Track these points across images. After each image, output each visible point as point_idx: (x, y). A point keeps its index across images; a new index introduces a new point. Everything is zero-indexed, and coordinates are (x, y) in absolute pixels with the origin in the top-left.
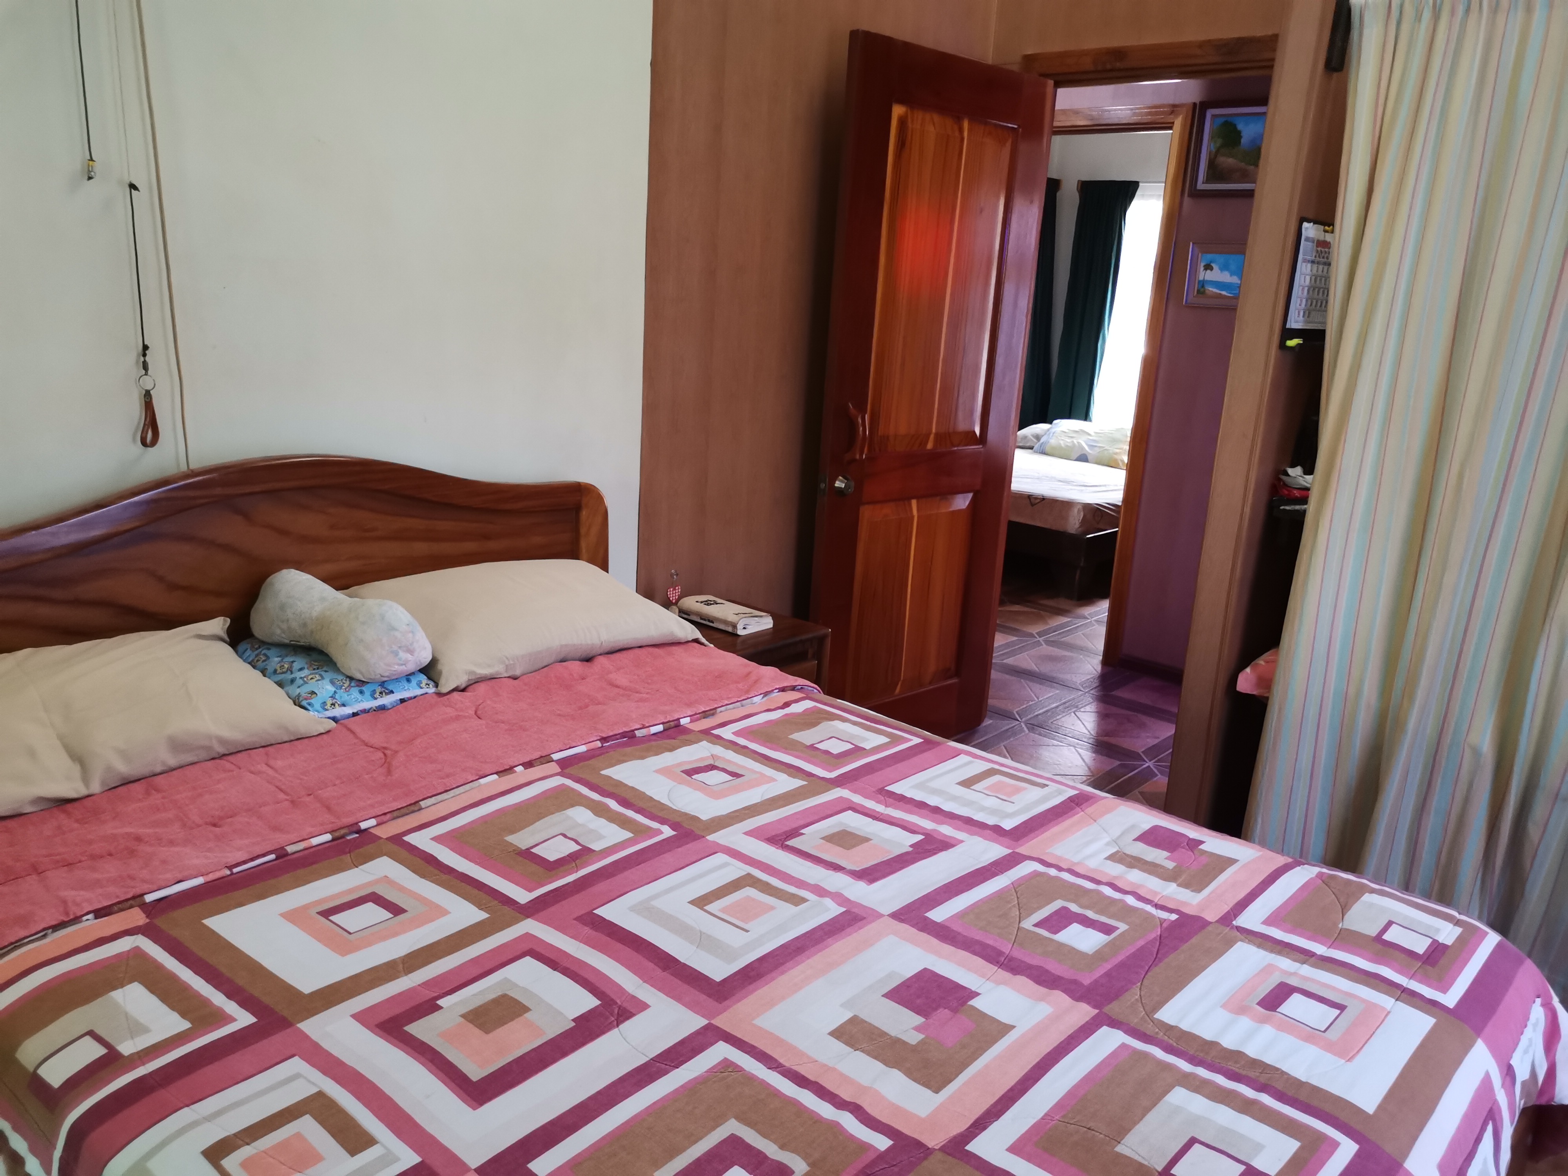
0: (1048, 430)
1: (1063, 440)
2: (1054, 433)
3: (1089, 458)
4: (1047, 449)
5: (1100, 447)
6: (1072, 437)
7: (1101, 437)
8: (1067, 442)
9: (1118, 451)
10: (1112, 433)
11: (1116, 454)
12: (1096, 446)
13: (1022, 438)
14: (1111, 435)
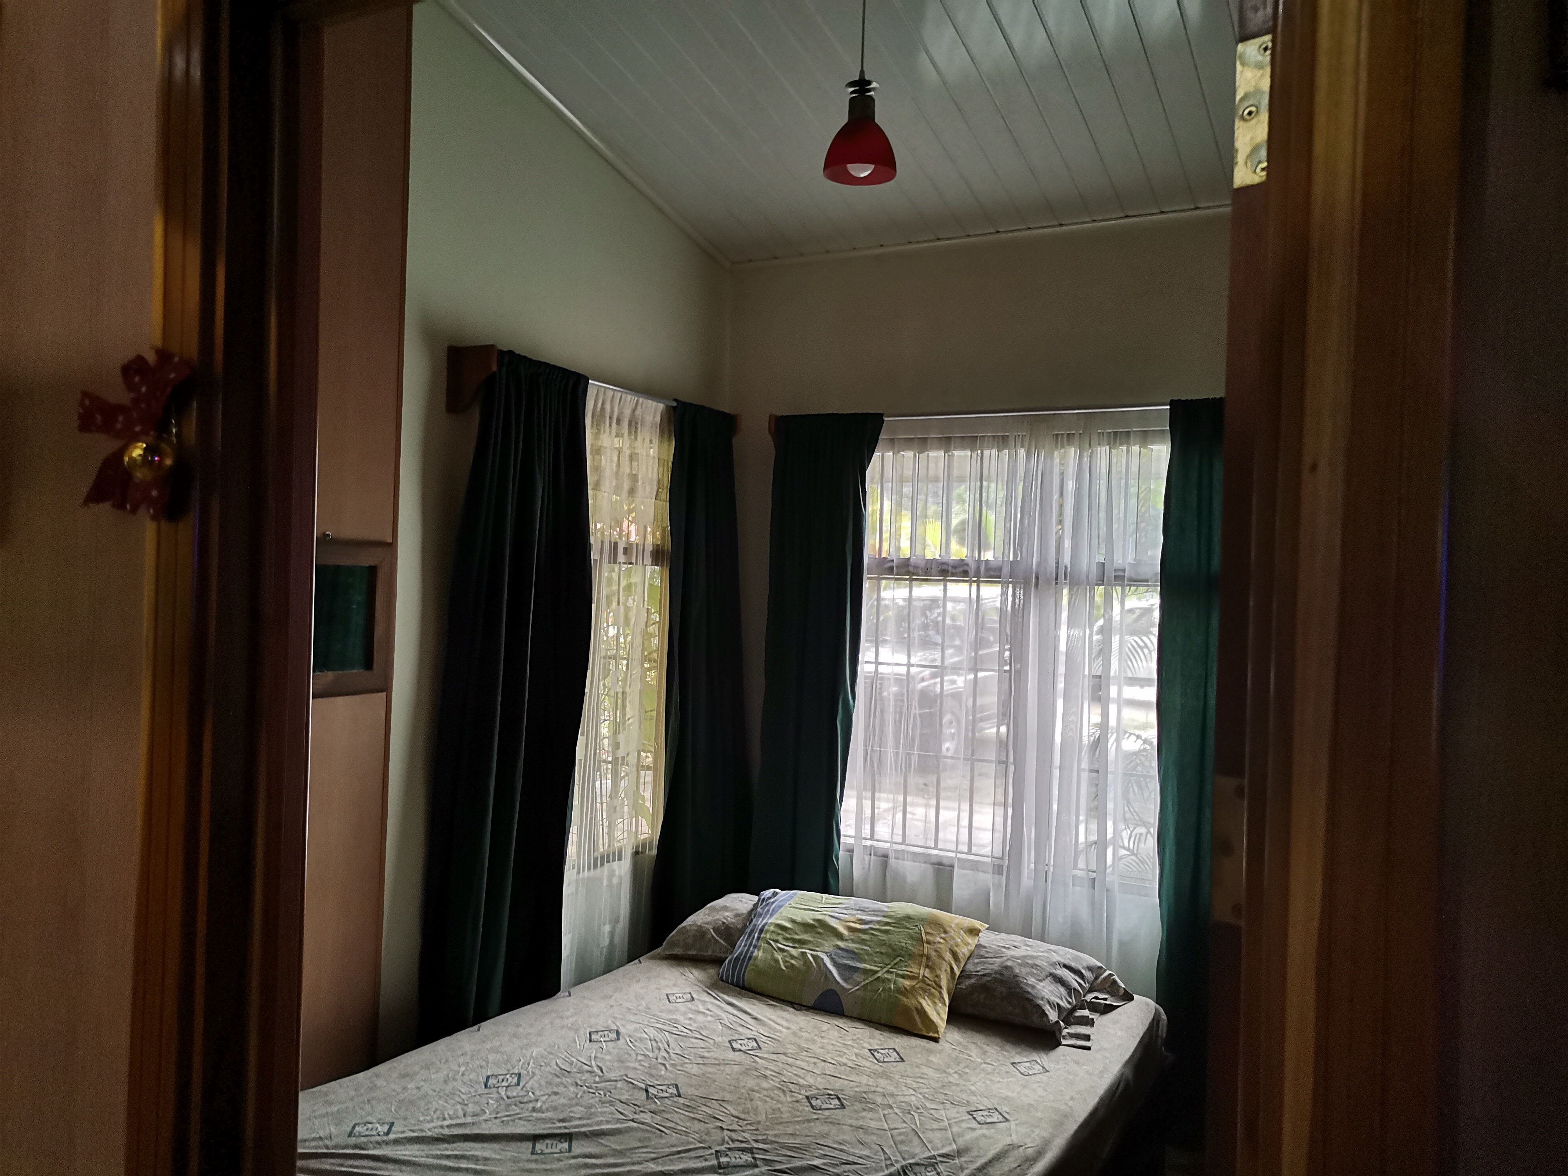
0: (753, 913)
1: (782, 950)
2: (761, 931)
3: (846, 1004)
4: (749, 977)
5: (866, 971)
6: (802, 942)
7: (863, 942)
8: (793, 957)
9: (907, 983)
10: (886, 932)
11: (905, 992)
12: (856, 969)
13: (695, 936)
14: (884, 937)
